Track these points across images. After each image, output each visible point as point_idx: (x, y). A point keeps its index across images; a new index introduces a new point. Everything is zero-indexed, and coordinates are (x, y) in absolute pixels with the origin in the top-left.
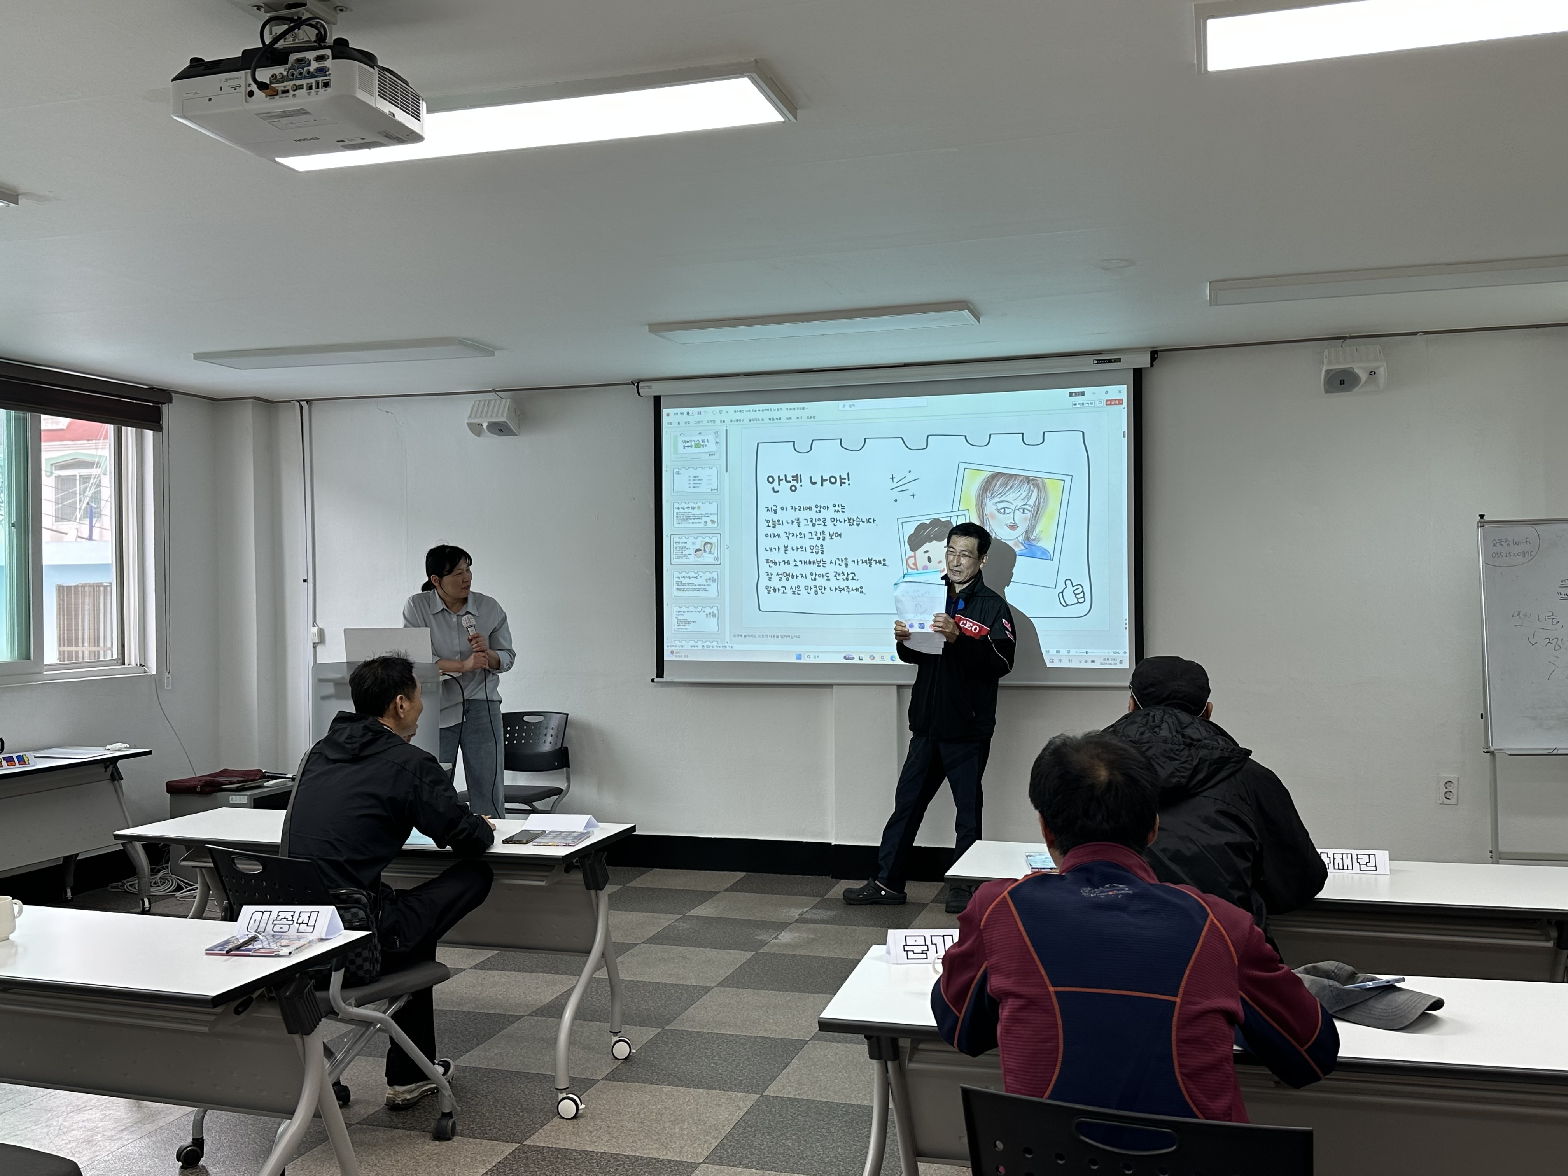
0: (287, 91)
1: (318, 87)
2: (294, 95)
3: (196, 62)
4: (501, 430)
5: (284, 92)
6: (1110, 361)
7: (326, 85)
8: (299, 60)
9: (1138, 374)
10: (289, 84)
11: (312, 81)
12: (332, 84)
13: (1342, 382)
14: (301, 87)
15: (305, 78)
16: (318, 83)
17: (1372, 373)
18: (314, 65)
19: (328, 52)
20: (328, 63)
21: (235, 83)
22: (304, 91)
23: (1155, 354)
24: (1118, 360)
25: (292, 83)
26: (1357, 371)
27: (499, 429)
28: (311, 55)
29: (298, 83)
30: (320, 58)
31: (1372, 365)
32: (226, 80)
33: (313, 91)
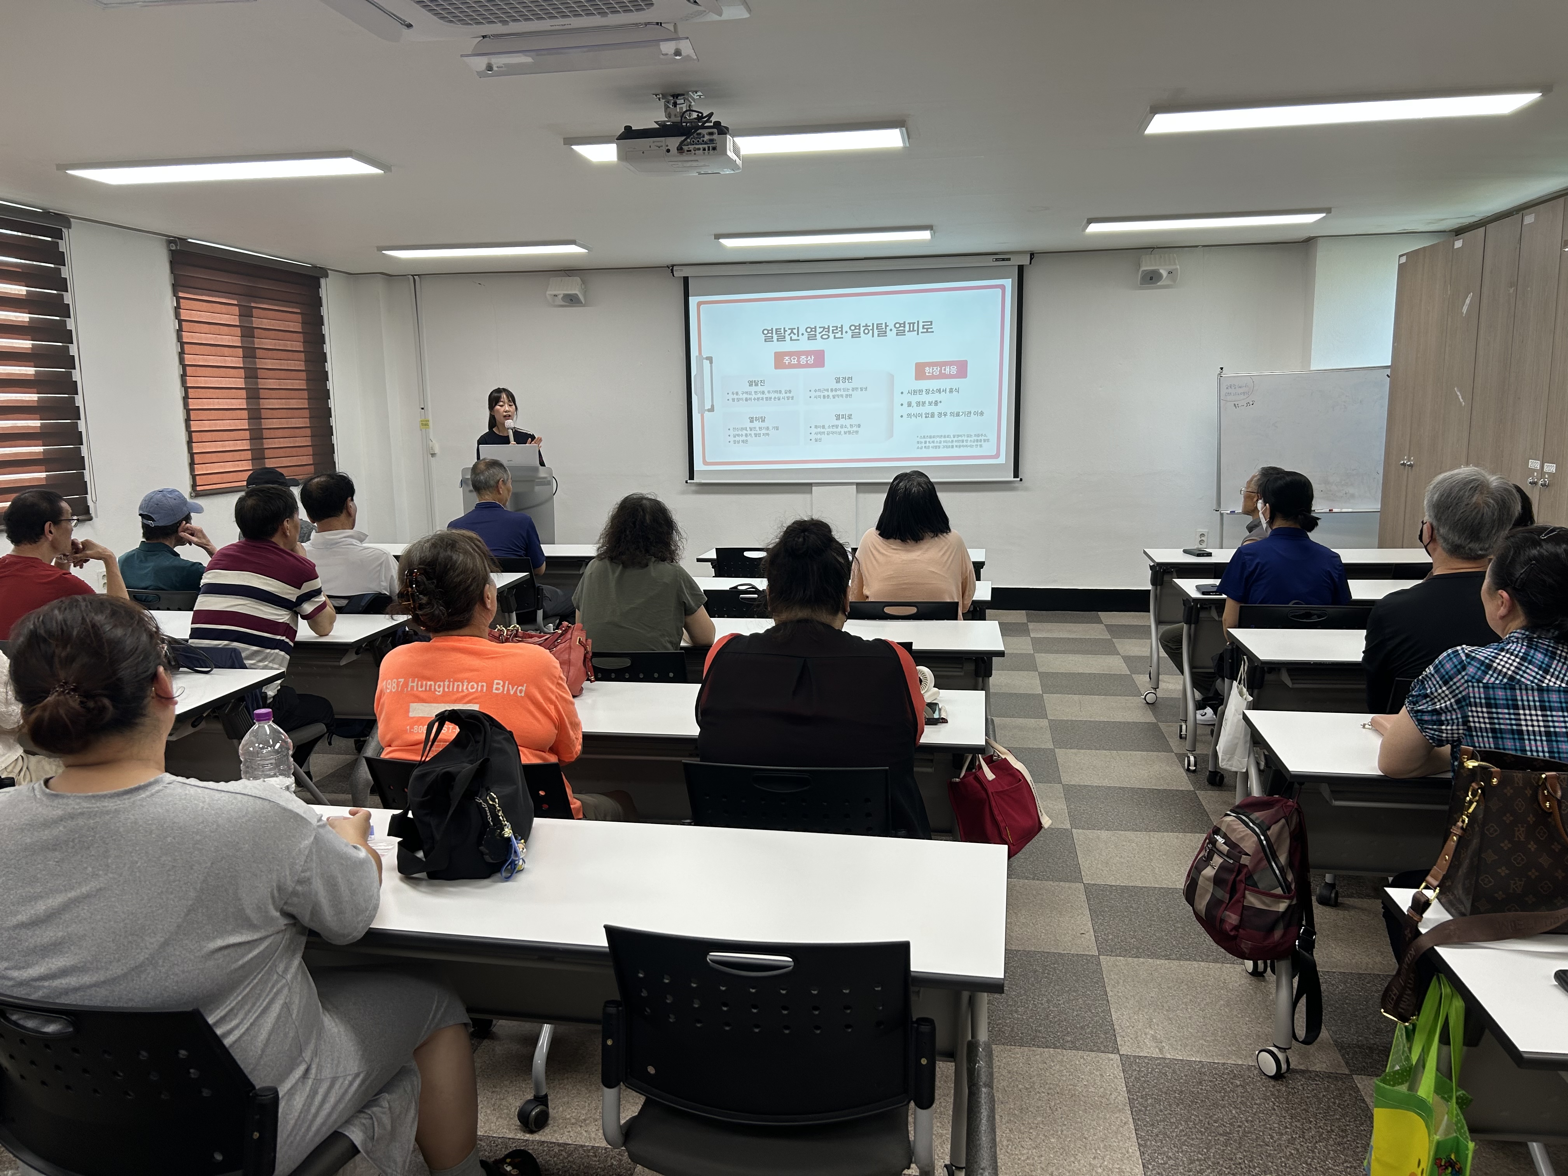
0: (690, 151)
1: (709, 150)
2: (695, 154)
3: (628, 128)
4: (571, 300)
5: (688, 151)
6: (1003, 260)
7: (714, 149)
8: (700, 134)
9: (1021, 269)
10: (691, 147)
11: (706, 146)
12: (718, 148)
13: (1151, 279)
14: (699, 149)
15: (701, 144)
16: (709, 147)
17: (1170, 273)
18: (707, 138)
19: (715, 131)
20: (715, 137)
21: (659, 144)
22: (701, 151)
23: (1032, 255)
24: (1009, 259)
25: (693, 146)
26: (1162, 271)
27: (572, 300)
28: (704, 132)
29: (697, 146)
30: (711, 134)
31: (1171, 268)
32: (654, 142)
33: (706, 151)
